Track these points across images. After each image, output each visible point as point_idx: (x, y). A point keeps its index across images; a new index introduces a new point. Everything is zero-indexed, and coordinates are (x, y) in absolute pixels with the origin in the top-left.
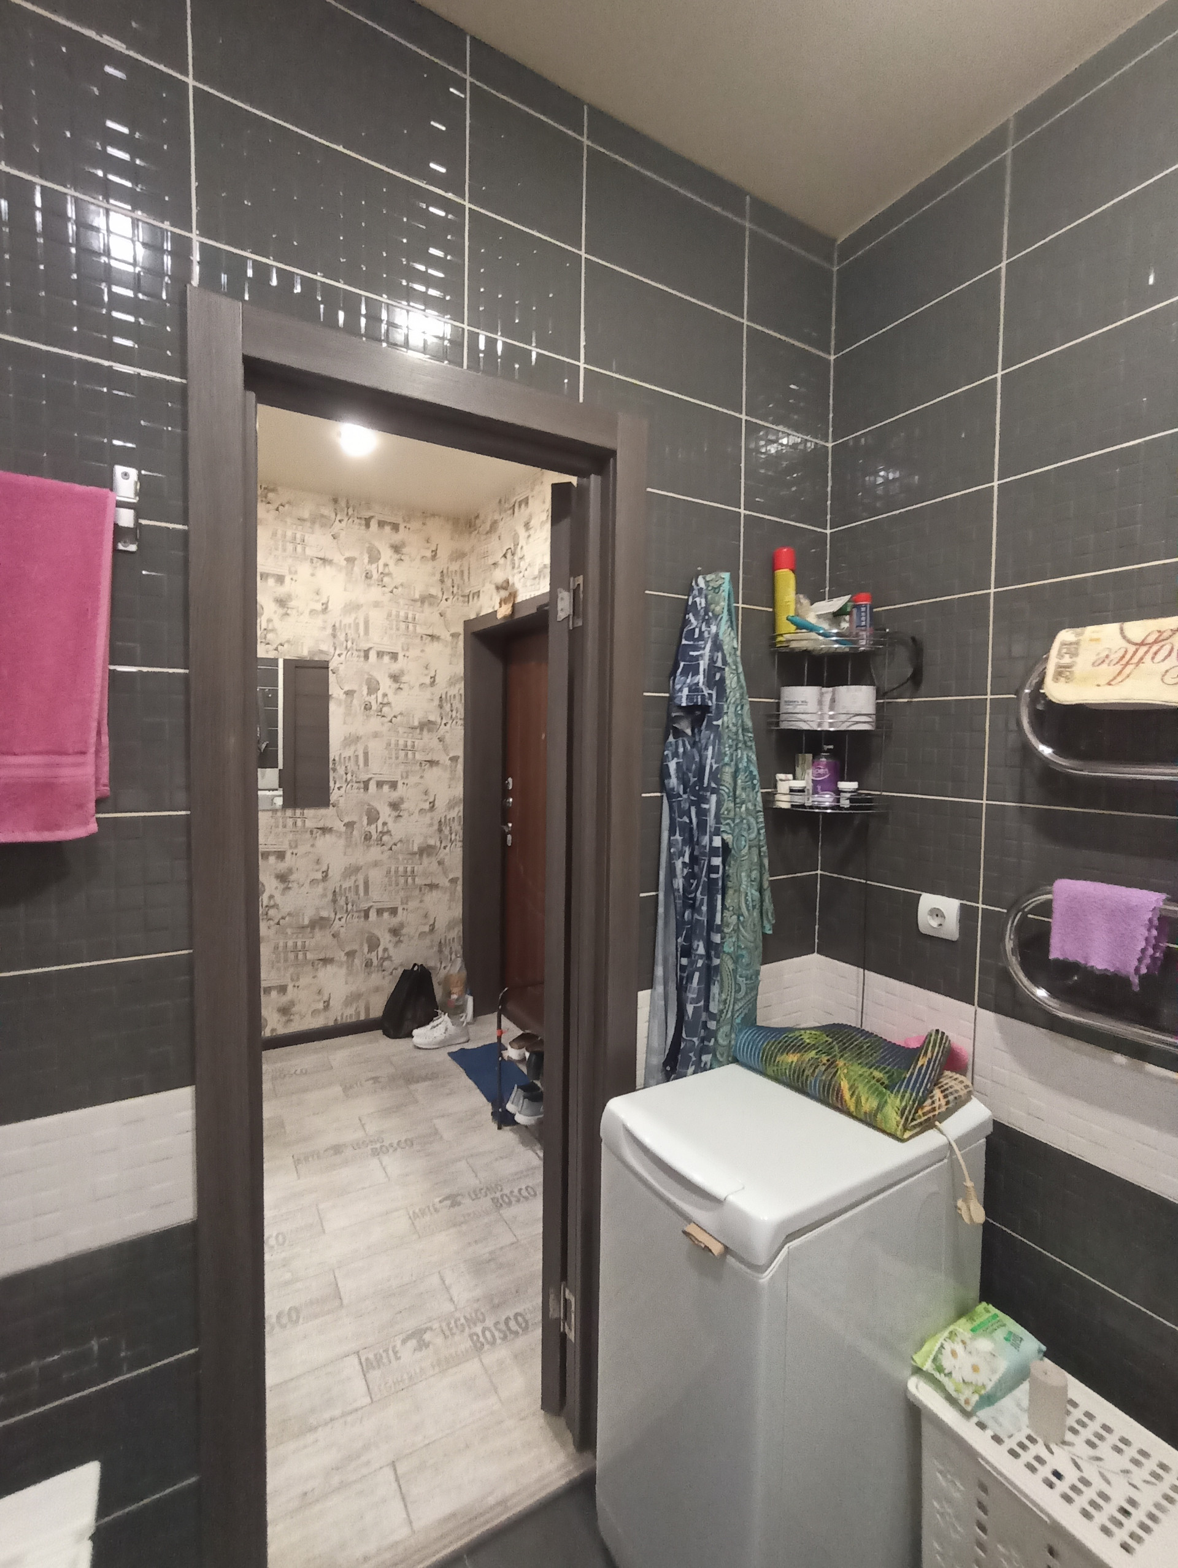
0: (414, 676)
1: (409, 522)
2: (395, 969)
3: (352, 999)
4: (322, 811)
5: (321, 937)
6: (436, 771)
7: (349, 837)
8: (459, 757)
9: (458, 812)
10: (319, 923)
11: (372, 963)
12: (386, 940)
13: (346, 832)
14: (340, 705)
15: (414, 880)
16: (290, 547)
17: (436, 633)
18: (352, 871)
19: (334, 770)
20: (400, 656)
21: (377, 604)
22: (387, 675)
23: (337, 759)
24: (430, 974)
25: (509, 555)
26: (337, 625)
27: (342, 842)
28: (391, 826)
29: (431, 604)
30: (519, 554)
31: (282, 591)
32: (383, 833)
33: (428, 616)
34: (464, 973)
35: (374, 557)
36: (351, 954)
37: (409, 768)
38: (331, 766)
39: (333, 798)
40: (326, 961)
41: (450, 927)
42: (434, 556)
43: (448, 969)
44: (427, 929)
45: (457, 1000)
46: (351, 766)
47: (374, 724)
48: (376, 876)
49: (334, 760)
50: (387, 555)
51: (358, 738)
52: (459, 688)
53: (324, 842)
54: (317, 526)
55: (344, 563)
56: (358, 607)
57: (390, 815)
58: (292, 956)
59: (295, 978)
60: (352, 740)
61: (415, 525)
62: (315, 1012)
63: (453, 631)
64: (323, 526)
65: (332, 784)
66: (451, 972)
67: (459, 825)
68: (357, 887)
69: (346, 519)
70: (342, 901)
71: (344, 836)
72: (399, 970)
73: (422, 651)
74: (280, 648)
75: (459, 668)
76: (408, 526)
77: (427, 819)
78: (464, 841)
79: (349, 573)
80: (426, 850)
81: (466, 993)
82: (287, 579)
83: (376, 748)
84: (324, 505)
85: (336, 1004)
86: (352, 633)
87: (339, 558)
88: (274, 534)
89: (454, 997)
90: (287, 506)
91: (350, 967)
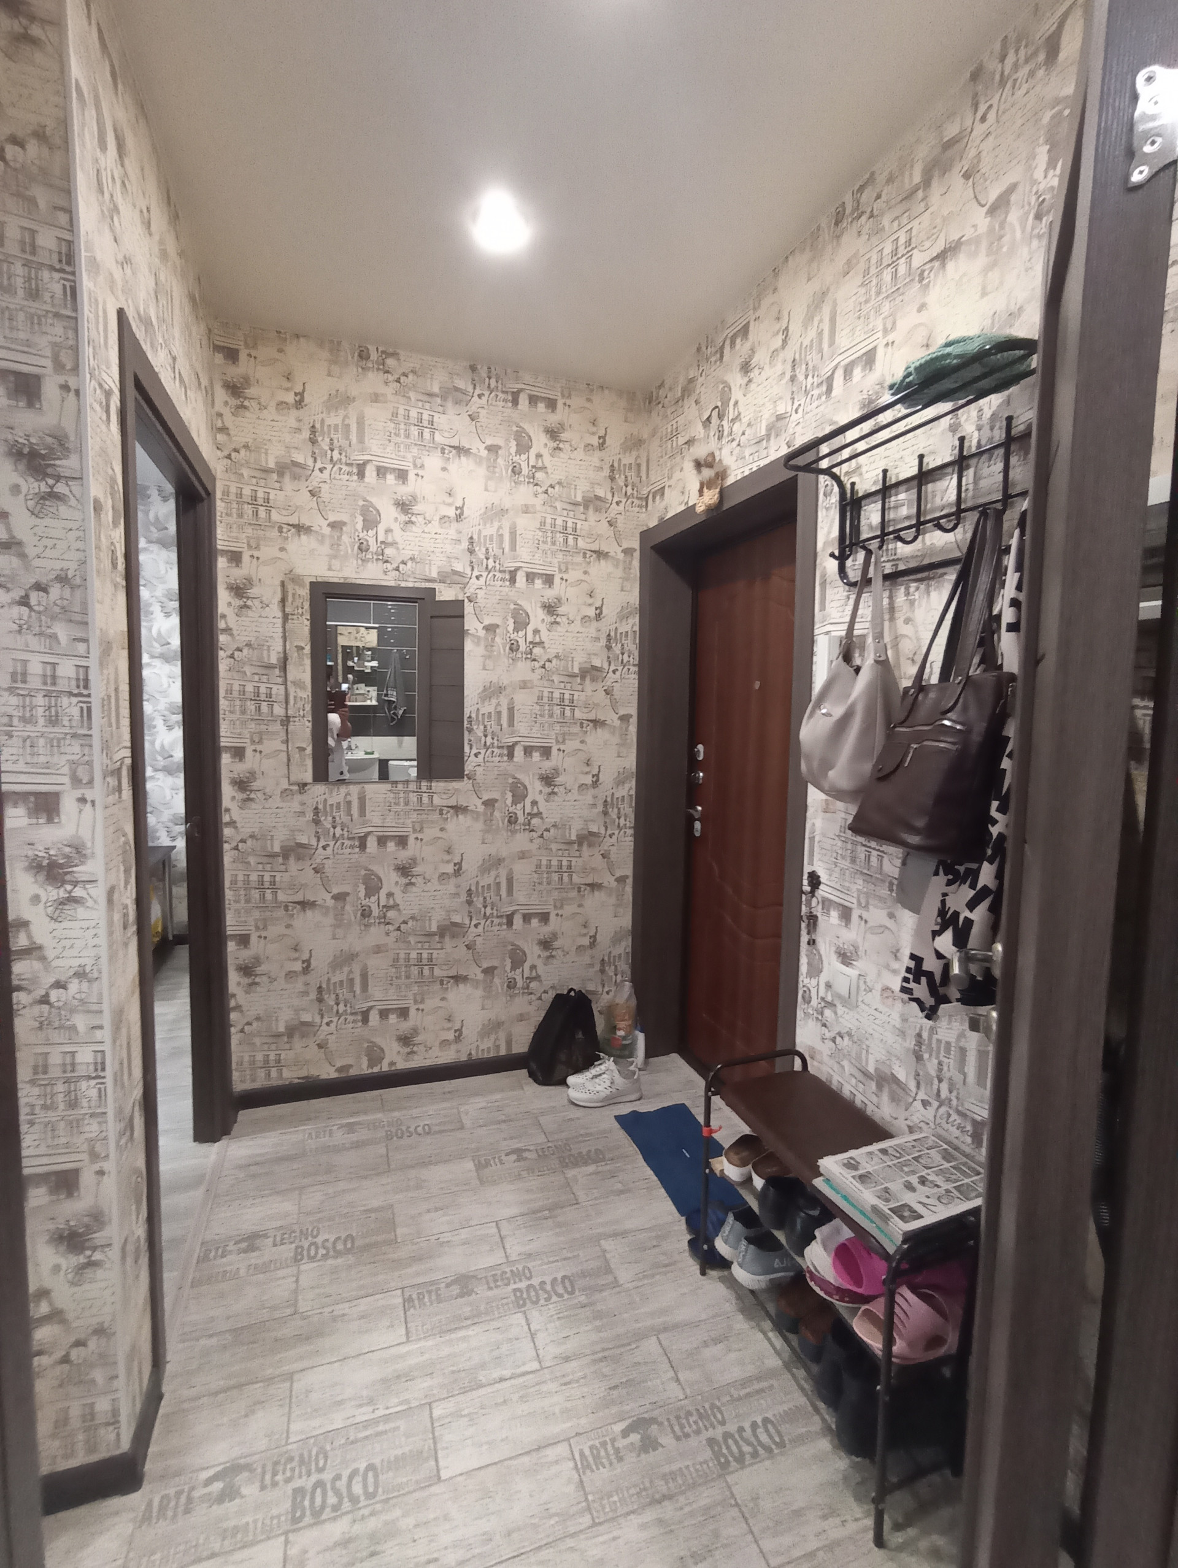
0: (574, 606)
1: (569, 397)
2: (545, 992)
3: (492, 1027)
4: (455, 785)
5: (452, 950)
6: (601, 734)
7: (489, 820)
8: (631, 716)
9: (629, 788)
10: (449, 930)
11: (516, 983)
12: (534, 953)
13: (485, 814)
14: (478, 644)
15: (571, 877)
16: (415, 431)
17: (605, 548)
18: (493, 863)
19: (470, 731)
20: (557, 580)
21: (526, 510)
22: (539, 605)
23: (474, 715)
24: (590, 1001)
25: (715, 420)
26: (475, 537)
27: (479, 825)
28: (542, 806)
29: (597, 510)
30: (731, 413)
31: (404, 491)
32: (532, 815)
33: (593, 524)
34: (633, 1002)
35: (524, 447)
36: (489, 971)
37: (566, 729)
38: (466, 725)
39: (468, 768)
40: (458, 979)
41: (616, 940)
42: (602, 446)
43: (612, 994)
44: (586, 941)
45: (624, 1038)
46: (493, 726)
47: (523, 670)
48: (523, 870)
49: (470, 717)
50: (540, 442)
51: (501, 689)
52: (633, 624)
53: (457, 825)
54: (449, 404)
55: (484, 453)
56: (503, 512)
57: (541, 792)
58: (415, 971)
59: (419, 1000)
60: (492, 691)
61: (577, 401)
62: (444, 1043)
63: (625, 545)
64: (457, 402)
65: (467, 749)
66: (617, 1001)
67: (631, 806)
68: (498, 884)
69: (487, 393)
70: (478, 902)
71: (482, 818)
72: (550, 992)
73: (585, 573)
74: (402, 566)
75: (633, 596)
76: (568, 402)
77: (588, 797)
78: (636, 828)
79: (492, 467)
80: (587, 839)
81: (636, 1028)
82: (411, 476)
83: (524, 701)
84: (458, 375)
85: (471, 1033)
86: (494, 550)
87: (478, 448)
88: (395, 414)
89: (621, 1033)
90: (411, 376)
91: (488, 987)
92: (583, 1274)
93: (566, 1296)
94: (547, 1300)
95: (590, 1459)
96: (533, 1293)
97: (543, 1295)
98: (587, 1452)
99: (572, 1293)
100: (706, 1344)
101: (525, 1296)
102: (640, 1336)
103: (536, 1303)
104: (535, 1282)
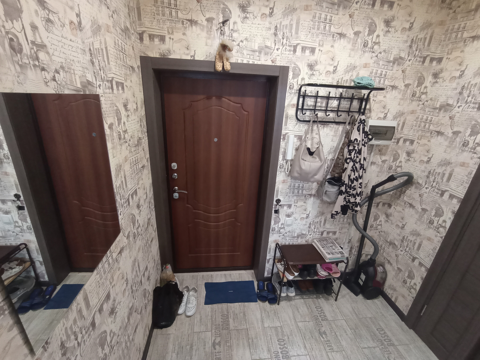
0: (131, 103)
20: (125, 87)
22: (123, 105)
73: (131, 81)
92: (277, 335)
93: (285, 342)
94: (286, 348)
95: (330, 348)
96: (284, 352)
97: (284, 349)
98: (329, 348)
99: (284, 340)
100: (299, 312)
101: (285, 355)
102: (298, 326)
103: (288, 352)
104: (280, 351)
